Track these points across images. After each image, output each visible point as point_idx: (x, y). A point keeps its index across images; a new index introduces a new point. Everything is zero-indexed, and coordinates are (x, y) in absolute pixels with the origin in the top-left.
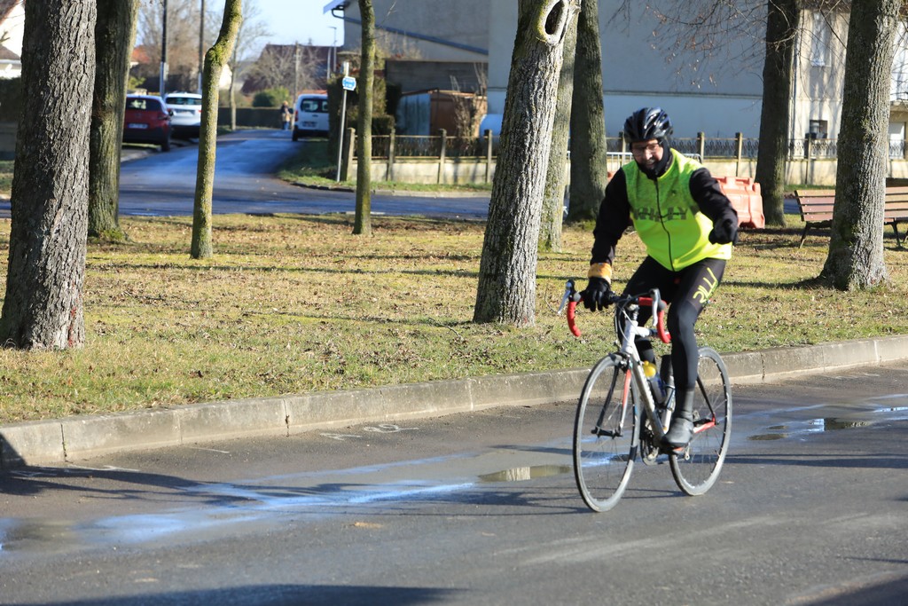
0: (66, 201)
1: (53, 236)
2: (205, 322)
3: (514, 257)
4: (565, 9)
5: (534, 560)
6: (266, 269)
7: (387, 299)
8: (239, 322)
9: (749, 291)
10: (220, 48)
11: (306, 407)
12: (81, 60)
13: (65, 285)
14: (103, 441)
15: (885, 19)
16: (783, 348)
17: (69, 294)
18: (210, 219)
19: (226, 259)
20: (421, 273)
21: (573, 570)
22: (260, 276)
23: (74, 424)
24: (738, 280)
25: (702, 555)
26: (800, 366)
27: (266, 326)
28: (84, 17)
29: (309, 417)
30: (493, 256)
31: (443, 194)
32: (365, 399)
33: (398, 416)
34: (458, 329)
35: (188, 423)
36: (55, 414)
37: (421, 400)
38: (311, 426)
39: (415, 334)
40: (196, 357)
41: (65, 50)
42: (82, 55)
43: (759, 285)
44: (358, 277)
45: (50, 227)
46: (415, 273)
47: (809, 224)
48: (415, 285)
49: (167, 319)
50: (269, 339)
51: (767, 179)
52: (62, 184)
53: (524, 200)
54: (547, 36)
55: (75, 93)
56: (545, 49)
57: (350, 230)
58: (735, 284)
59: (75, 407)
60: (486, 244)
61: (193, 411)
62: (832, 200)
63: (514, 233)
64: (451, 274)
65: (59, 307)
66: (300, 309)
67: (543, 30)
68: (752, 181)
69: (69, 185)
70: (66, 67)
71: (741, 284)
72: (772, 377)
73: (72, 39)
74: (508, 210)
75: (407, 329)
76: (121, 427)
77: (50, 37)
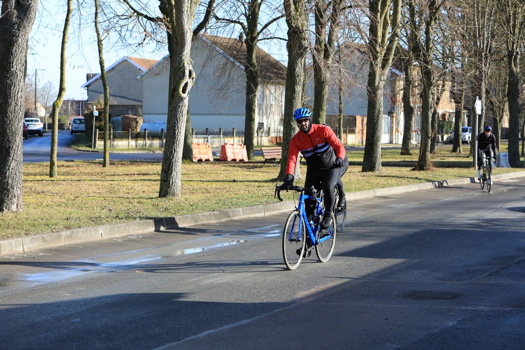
0: (15, 158)
1: (11, 170)
2: (62, 200)
3: (173, 174)
4: (189, 85)
5: (204, 282)
6: (78, 180)
7: (125, 190)
8: (74, 200)
9: (253, 183)
10: (58, 101)
11: (108, 230)
12: (19, 106)
13: (15, 188)
14: (37, 244)
15: (298, 86)
16: (271, 203)
17: (17, 191)
18: (56, 163)
19: (62, 177)
20: (136, 180)
21: (220, 285)
22: (77, 183)
23: (26, 238)
24: (248, 180)
25: (264, 278)
26: (277, 210)
27: (84, 201)
28: (20, 91)
29: (109, 234)
30: (165, 174)
31: (131, 152)
32: (128, 226)
33: (140, 232)
34: (153, 200)
35: (67, 237)
36: (19, 235)
37: (148, 226)
38: (110, 237)
39: (139, 202)
40: (64, 213)
41: (13, 103)
42: (19, 104)
43: (256, 181)
44: (112, 182)
45: (9, 167)
46: (133, 180)
47: (266, 160)
48: (134, 185)
49: (48, 200)
50: (87, 205)
51: (248, 144)
52: (13, 152)
53: (176, 153)
54: (182, 94)
55: (17, 118)
56: (182, 99)
57: (101, 166)
58: (247, 181)
59: (26, 232)
60: (163, 169)
61: (68, 232)
62: (281, 151)
63: (173, 165)
64: (146, 180)
65: (13, 196)
66: (94, 194)
67: (181, 92)
68: (243, 144)
69: (16, 152)
70: (14, 109)
71: (250, 181)
72: (267, 214)
73: (16, 99)
74: (170, 157)
75: (136, 201)
76: (43, 239)
77: (7, 98)
